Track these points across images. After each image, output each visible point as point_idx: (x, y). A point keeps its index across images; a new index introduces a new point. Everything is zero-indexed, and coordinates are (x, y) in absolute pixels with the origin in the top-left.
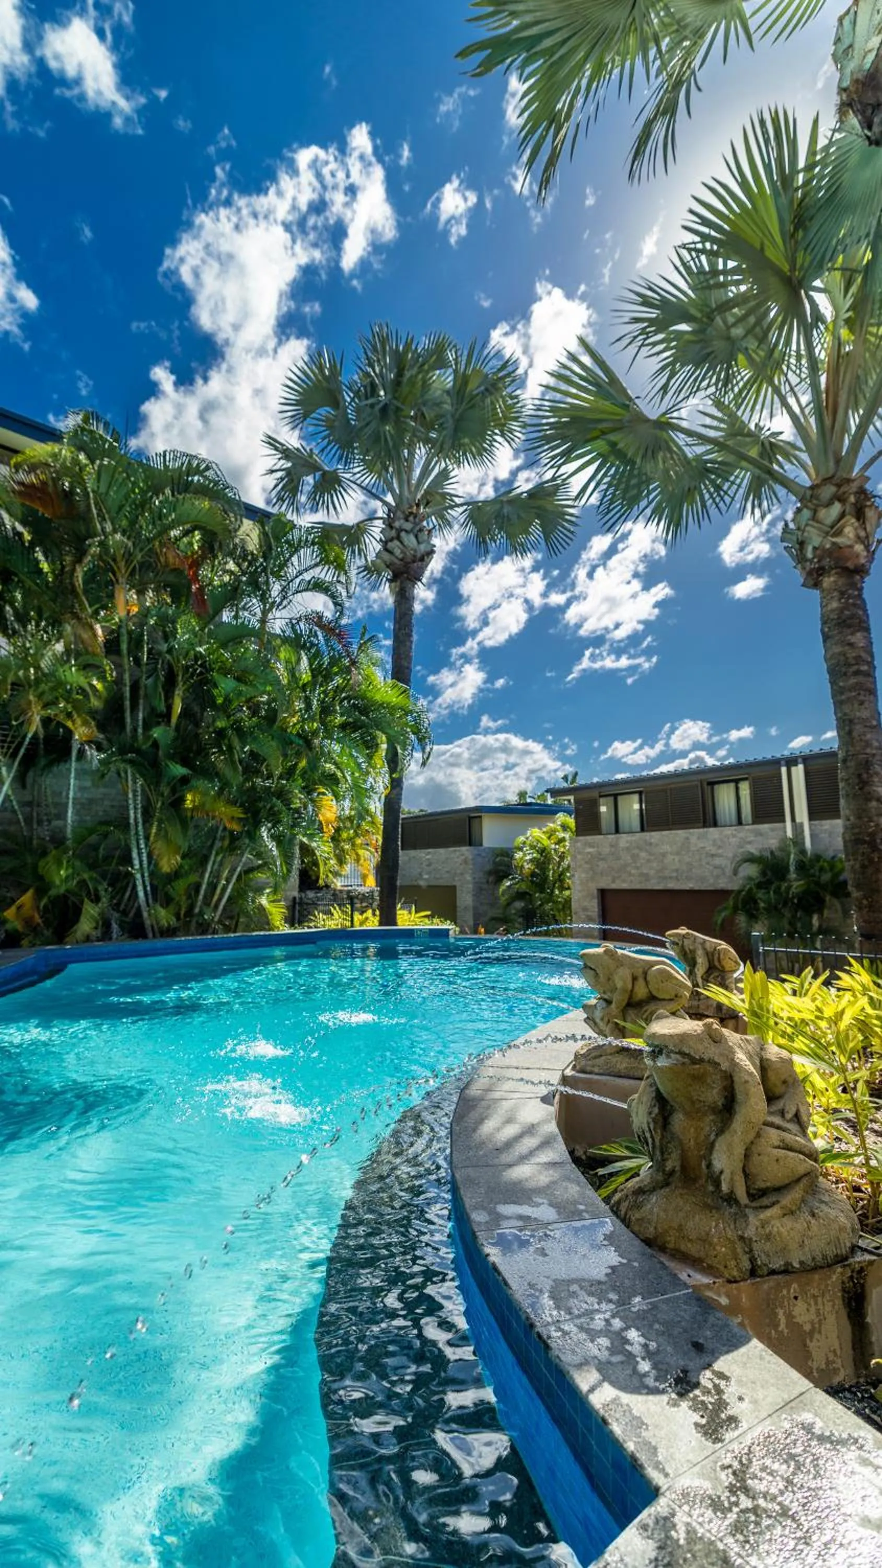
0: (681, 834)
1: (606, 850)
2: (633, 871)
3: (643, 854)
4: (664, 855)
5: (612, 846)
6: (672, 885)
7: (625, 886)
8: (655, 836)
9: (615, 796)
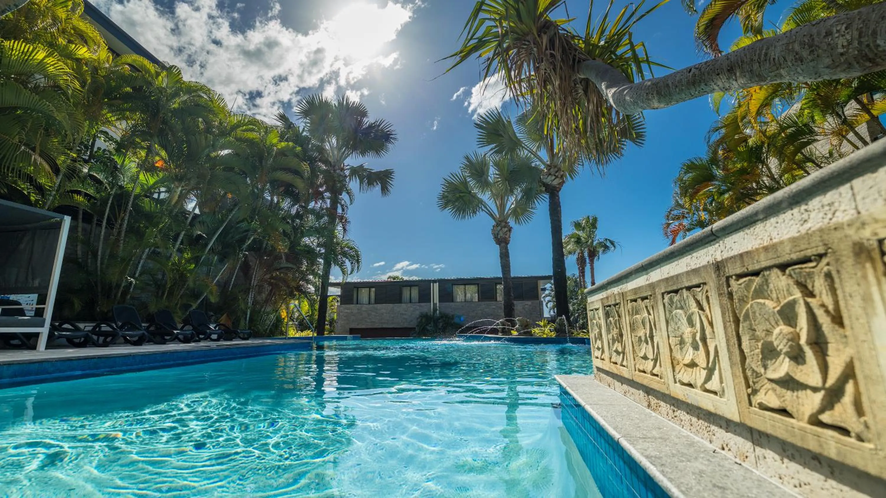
0: (391, 305)
1: (355, 311)
2: (368, 321)
3: (373, 313)
4: (382, 314)
5: (358, 309)
6: (385, 326)
7: (363, 327)
8: (379, 306)
9: (358, 288)
